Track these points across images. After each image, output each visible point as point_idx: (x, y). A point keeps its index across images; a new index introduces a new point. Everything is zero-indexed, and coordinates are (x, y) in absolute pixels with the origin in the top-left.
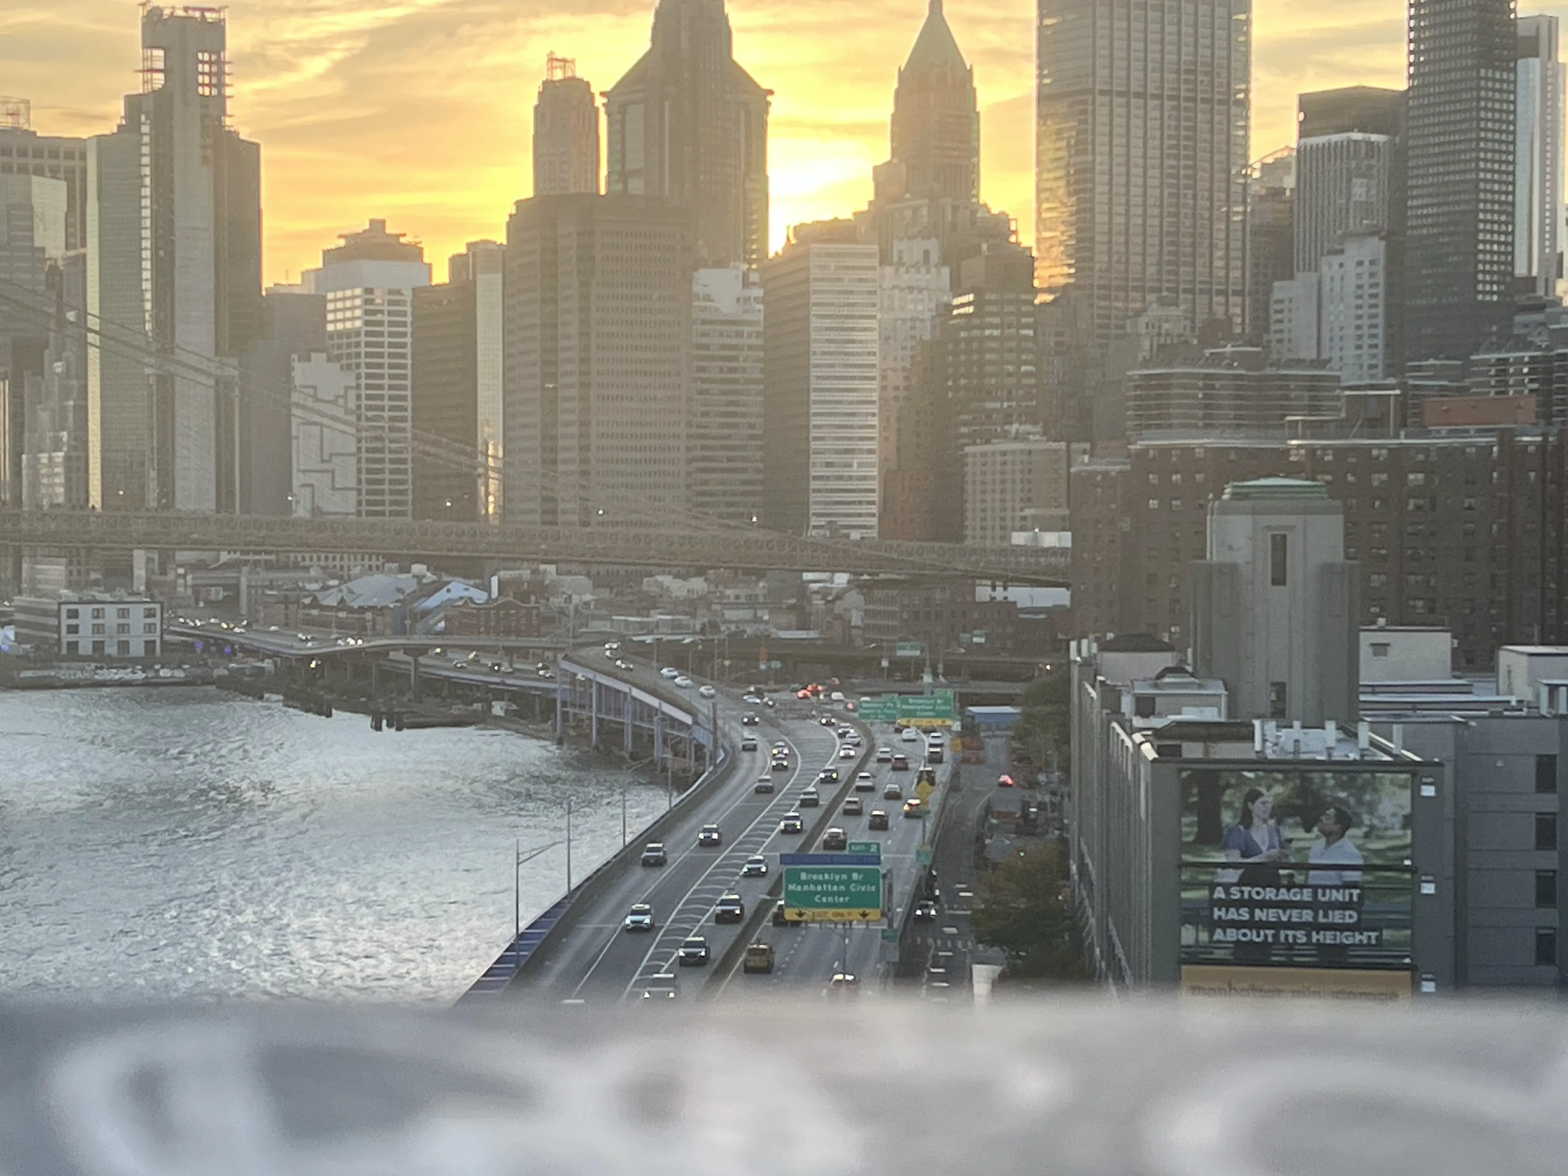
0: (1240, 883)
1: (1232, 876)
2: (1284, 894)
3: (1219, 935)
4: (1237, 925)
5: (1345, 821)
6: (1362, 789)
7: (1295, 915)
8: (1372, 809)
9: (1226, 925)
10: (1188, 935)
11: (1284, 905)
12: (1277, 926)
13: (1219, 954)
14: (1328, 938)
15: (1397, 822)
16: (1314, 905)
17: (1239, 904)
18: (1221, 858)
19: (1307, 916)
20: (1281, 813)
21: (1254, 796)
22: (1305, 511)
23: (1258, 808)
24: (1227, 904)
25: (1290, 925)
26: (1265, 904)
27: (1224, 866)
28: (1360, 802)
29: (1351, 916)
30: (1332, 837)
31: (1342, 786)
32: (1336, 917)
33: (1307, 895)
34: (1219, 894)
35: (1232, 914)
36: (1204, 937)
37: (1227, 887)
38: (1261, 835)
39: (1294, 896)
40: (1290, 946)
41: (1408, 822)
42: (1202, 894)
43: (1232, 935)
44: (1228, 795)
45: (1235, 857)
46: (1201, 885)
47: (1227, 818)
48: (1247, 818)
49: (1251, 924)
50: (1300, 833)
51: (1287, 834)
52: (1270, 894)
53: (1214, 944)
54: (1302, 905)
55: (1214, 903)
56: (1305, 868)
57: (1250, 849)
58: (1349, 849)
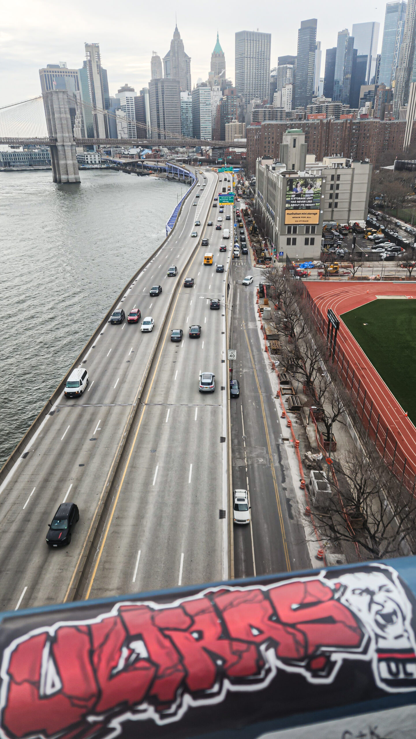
0: (295, 197)
1: (294, 196)
2: (301, 198)
3: (291, 205)
4: (294, 203)
5: (311, 186)
6: (314, 181)
7: (303, 202)
8: (315, 184)
10: (287, 205)
11: (302, 200)
12: (300, 203)
13: (291, 208)
14: (308, 205)
15: (319, 186)
16: (306, 200)
17: (295, 200)
18: (292, 193)
19: (305, 202)
21: (298, 183)
22: (299, 135)
23: (299, 185)
24: (293, 200)
25: (302, 203)
26: (299, 200)
27: (293, 194)
28: (314, 183)
29: (311, 201)
30: (309, 189)
31: (311, 181)
32: (309, 202)
33: (305, 198)
35: (294, 202)
36: (289, 206)
37: (293, 198)
38: (298, 189)
39: (303, 198)
40: (302, 206)
41: (321, 186)
42: (289, 199)
43: (293, 205)
44: (294, 183)
45: (294, 193)
46: (289, 197)
47: (294, 187)
48: (297, 187)
49: (297, 203)
50: (304, 189)
51: (303, 189)
52: (299, 198)
53: (291, 207)
54: (304, 200)
55: (291, 200)
56: (305, 194)
57: (297, 191)
58: (312, 191)
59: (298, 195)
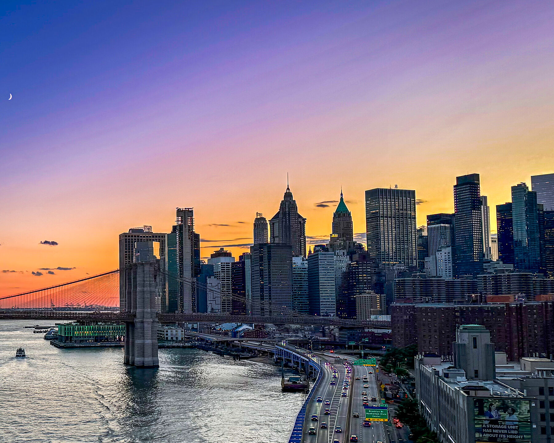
0: (490, 423)
1: (487, 422)
2: (499, 427)
3: (484, 435)
4: (489, 433)
5: (514, 411)
6: (517, 404)
7: (502, 431)
8: (520, 408)
9: (486, 433)
10: (477, 435)
11: (500, 429)
12: (499, 434)
13: (485, 440)
14: (511, 437)
15: (526, 411)
16: (507, 429)
17: (489, 428)
19: (506, 431)
20: (498, 408)
21: (491, 405)
22: (481, 332)
23: (493, 408)
24: (486, 428)
25: (501, 433)
26: (495, 429)
27: (485, 420)
28: (517, 406)
29: (516, 432)
30: (510, 414)
31: (513, 403)
32: (513, 432)
33: (506, 427)
34: (484, 426)
36: (481, 435)
37: (486, 425)
38: (493, 413)
39: (502, 427)
40: (502, 438)
41: (529, 411)
42: (480, 426)
43: (488, 435)
44: (485, 404)
45: (488, 418)
47: (485, 409)
48: (490, 410)
49: (492, 433)
50: (503, 413)
51: (500, 413)
52: (496, 426)
53: (483, 437)
54: (504, 429)
55: (483, 428)
56: (504, 421)
57: (491, 416)
58: (515, 417)
59: (495, 422)
